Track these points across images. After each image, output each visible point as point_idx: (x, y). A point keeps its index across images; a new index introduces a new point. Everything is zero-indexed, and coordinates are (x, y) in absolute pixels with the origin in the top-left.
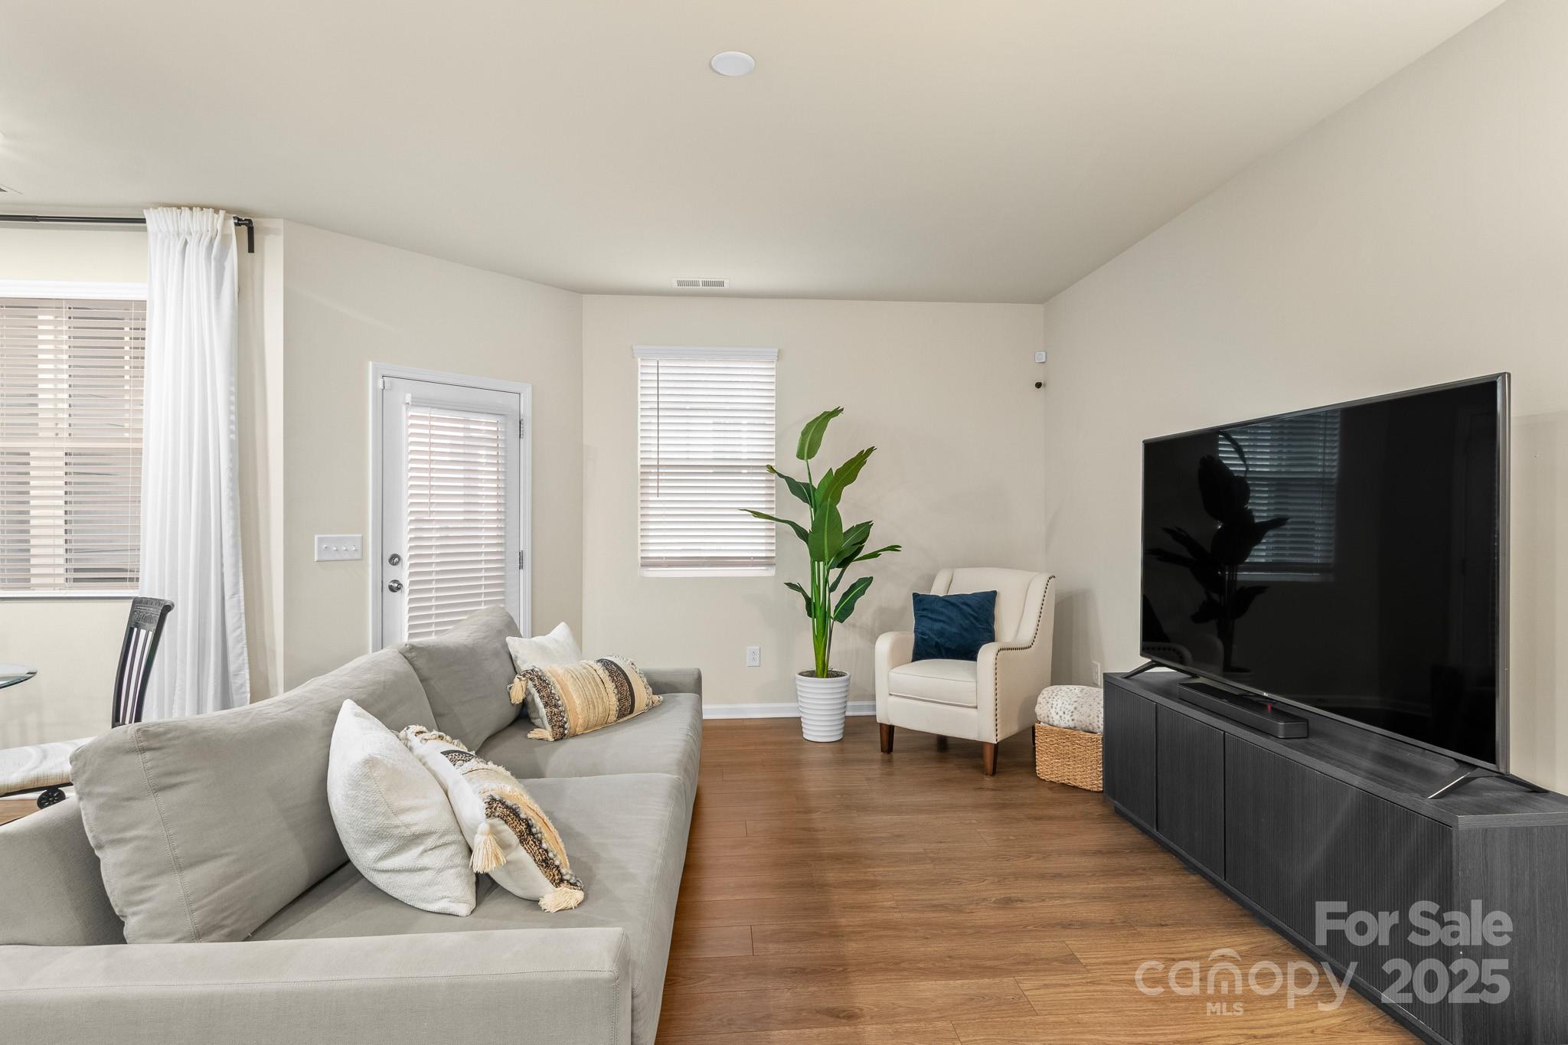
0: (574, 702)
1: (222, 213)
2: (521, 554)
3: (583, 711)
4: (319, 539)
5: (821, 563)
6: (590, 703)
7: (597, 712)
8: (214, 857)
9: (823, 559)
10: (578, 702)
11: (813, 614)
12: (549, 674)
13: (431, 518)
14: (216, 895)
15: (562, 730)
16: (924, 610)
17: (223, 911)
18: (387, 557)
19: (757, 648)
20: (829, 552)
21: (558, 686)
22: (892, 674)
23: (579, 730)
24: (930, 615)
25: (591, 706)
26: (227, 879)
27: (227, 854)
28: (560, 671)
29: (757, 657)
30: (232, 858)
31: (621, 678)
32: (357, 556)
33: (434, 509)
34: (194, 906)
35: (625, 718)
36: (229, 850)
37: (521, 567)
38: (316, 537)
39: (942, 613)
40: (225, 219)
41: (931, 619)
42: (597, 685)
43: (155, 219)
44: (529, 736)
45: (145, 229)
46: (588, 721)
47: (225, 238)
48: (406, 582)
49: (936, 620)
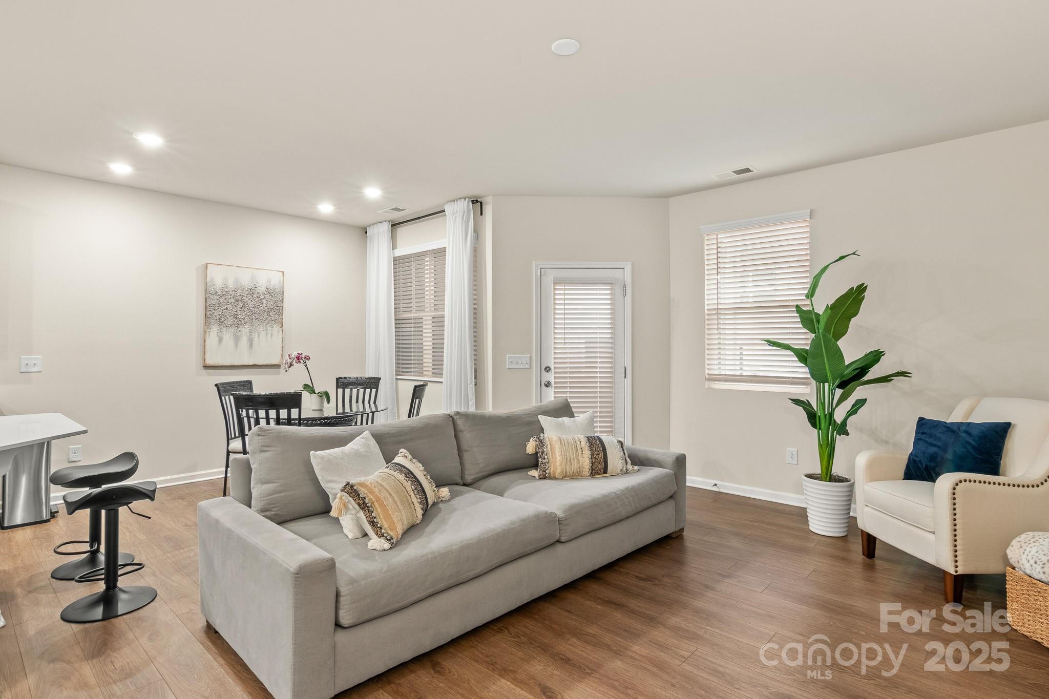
0: (556, 458)
1: (467, 199)
2: (625, 368)
3: (561, 464)
4: (508, 357)
5: (826, 385)
6: (568, 461)
7: (573, 468)
8: (272, 482)
9: (827, 381)
10: (558, 458)
11: (818, 427)
12: (547, 440)
13: (565, 346)
14: (270, 497)
15: (544, 473)
16: (923, 433)
17: (272, 504)
18: (543, 368)
19: (796, 450)
20: (832, 375)
21: (549, 447)
22: (866, 487)
23: (557, 475)
24: (927, 439)
25: (569, 463)
26: (275, 492)
27: (278, 482)
28: (555, 438)
29: (795, 457)
30: (279, 484)
31: (600, 450)
32: (527, 366)
33: (567, 341)
34: (262, 499)
35: (600, 476)
36: (278, 481)
37: (625, 377)
38: (507, 356)
39: (939, 439)
40: (468, 202)
41: (927, 442)
42: (577, 451)
43: (448, 208)
44: (529, 473)
45: (445, 215)
46: (566, 472)
47: (469, 211)
48: (552, 382)
49: (932, 445)
